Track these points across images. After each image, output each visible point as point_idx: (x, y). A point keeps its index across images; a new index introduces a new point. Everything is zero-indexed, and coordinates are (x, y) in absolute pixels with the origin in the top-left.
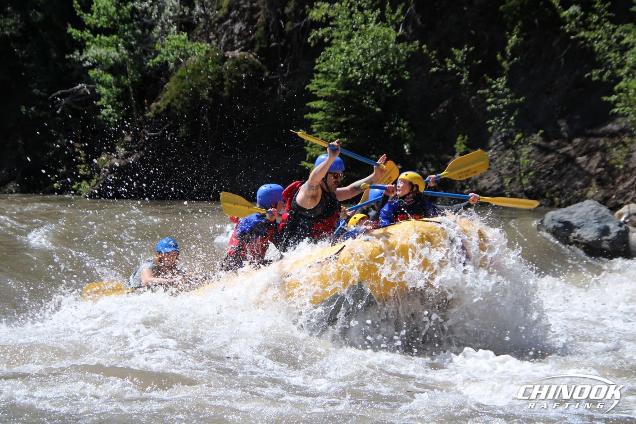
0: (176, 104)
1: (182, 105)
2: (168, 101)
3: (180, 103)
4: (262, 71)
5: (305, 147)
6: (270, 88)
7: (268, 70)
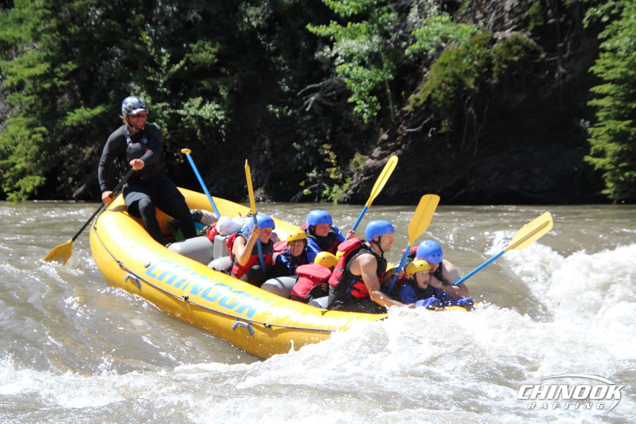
0: (437, 96)
1: (445, 97)
2: (429, 92)
3: (442, 94)
4: (536, 53)
5: (589, 140)
6: (547, 72)
7: (545, 51)
